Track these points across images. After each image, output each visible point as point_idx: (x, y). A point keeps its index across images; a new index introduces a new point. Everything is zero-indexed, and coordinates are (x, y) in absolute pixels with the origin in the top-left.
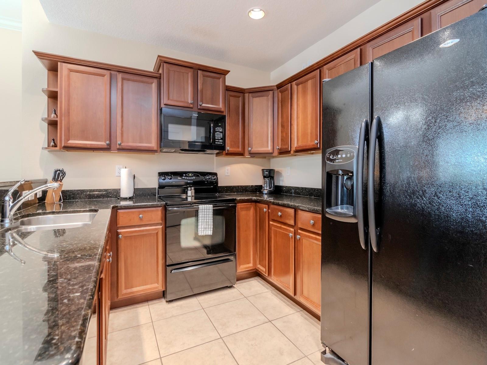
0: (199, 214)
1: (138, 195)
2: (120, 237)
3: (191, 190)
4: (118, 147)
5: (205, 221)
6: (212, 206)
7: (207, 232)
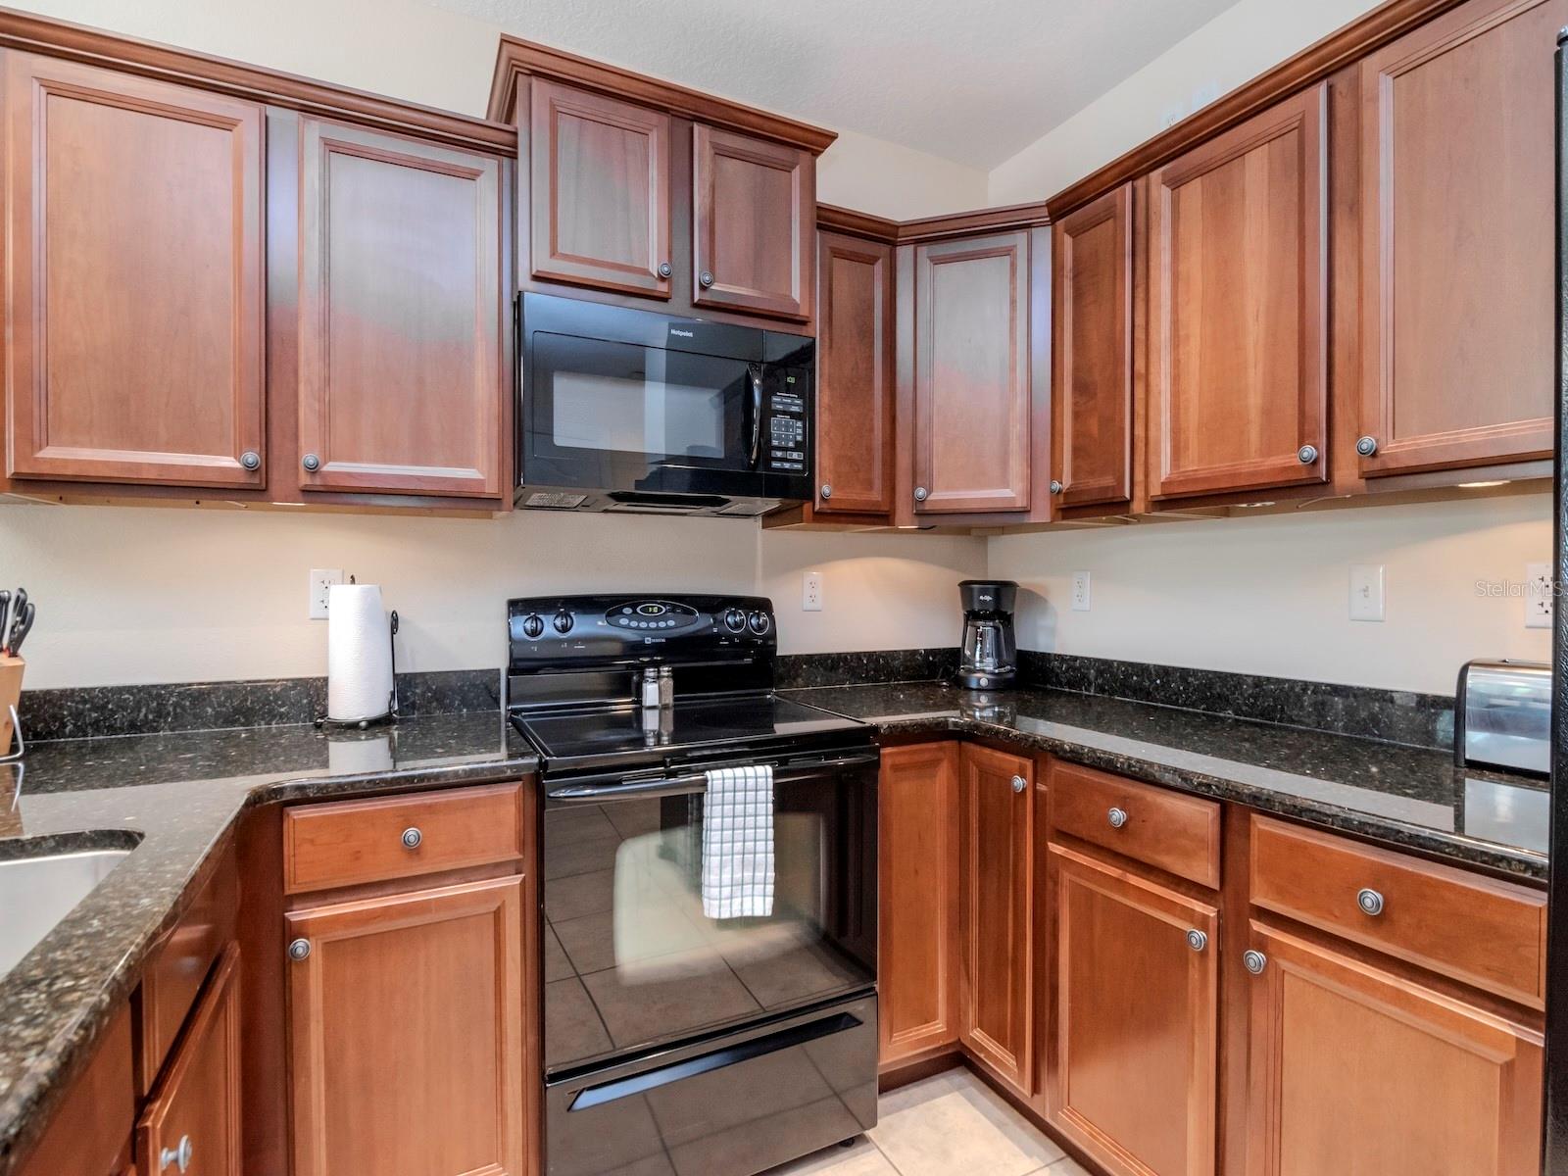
0: (706, 811)
1: (414, 703)
2: (300, 951)
3: (659, 677)
4: (305, 480)
5: (736, 849)
6: (769, 770)
7: (747, 901)
